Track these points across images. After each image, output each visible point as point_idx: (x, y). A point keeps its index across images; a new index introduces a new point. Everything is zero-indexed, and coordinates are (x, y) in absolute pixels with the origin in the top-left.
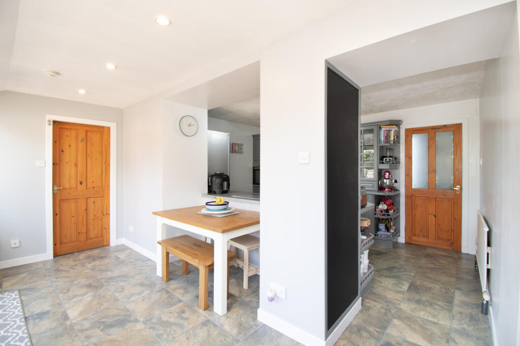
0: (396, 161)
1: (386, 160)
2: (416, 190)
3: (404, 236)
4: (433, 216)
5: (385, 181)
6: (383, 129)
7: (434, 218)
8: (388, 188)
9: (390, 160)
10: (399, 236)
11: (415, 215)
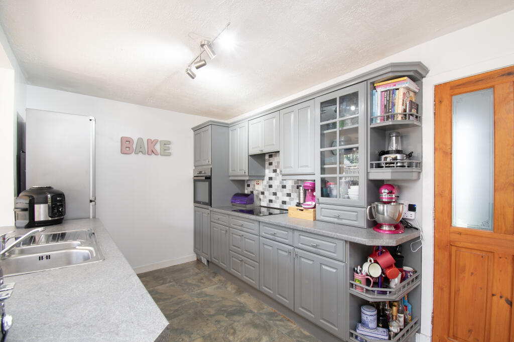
0: (411, 160)
1: (386, 158)
2: (460, 232)
3: (429, 333)
4: (503, 301)
5: (381, 207)
6: (379, 90)
7: (507, 306)
8: (390, 225)
9: (396, 159)
10: (419, 331)
11: (457, 291)
